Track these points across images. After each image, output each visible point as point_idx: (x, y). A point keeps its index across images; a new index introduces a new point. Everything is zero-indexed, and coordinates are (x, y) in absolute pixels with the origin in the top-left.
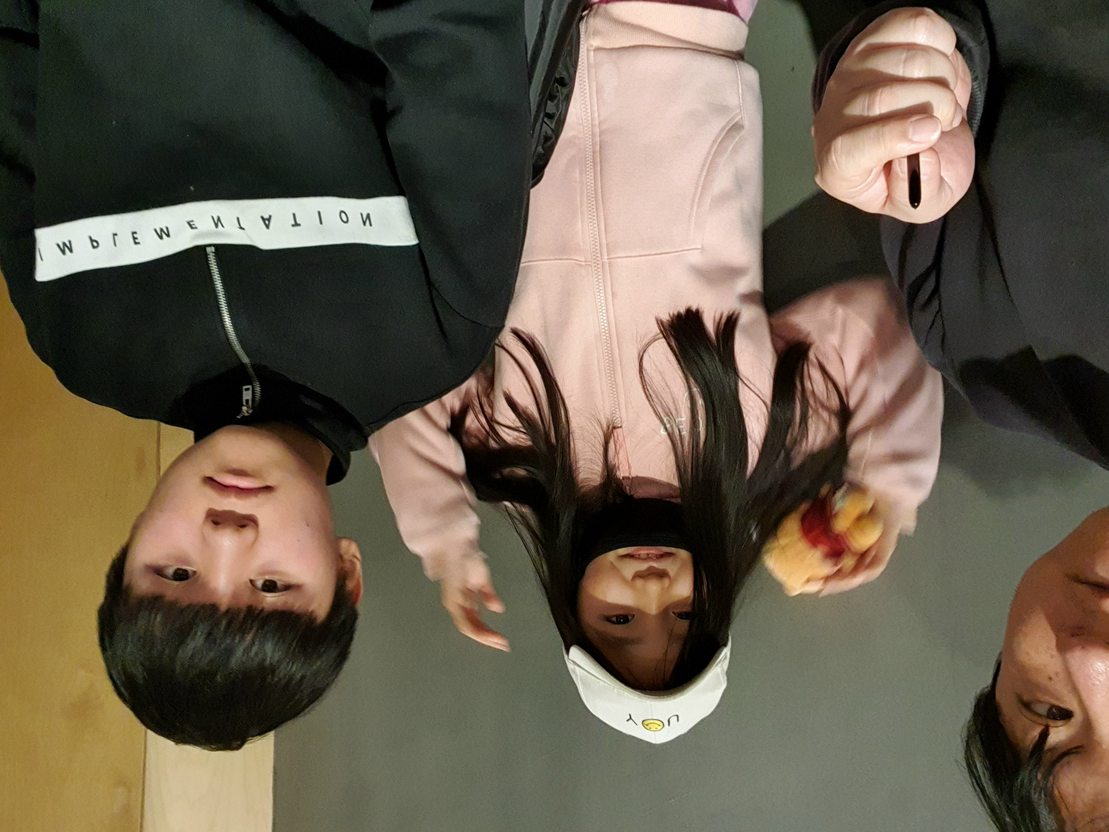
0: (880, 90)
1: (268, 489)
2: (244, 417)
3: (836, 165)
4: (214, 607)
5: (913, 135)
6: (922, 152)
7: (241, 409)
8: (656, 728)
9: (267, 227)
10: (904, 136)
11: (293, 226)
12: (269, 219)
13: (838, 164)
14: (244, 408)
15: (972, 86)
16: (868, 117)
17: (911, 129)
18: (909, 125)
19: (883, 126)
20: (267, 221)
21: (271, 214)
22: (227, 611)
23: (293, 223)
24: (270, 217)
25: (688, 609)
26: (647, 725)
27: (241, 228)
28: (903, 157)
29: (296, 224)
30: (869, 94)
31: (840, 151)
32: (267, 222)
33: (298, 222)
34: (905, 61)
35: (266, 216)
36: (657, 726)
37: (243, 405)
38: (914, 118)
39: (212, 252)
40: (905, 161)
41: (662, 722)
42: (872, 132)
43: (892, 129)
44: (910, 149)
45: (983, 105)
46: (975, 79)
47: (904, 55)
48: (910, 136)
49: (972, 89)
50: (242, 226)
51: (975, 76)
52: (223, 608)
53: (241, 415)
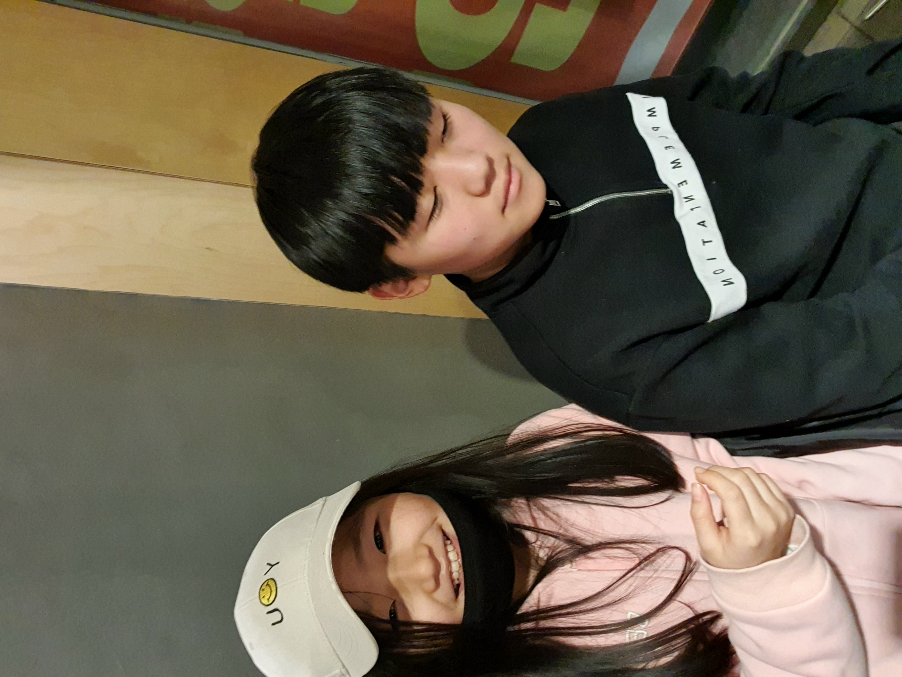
1: (504, 209)
8: (264, 597)
11: (703, 240)
12: (704, 225)
21: (708, 227)
22: (421, 164)
25: (401, 617)
26: (268, 585)
27: (691, 209)
33: (706, 244)
36: (267, 597)
39: (666, 192)
41: (273, 601)
50: (694, 210)
52: (422, 161)
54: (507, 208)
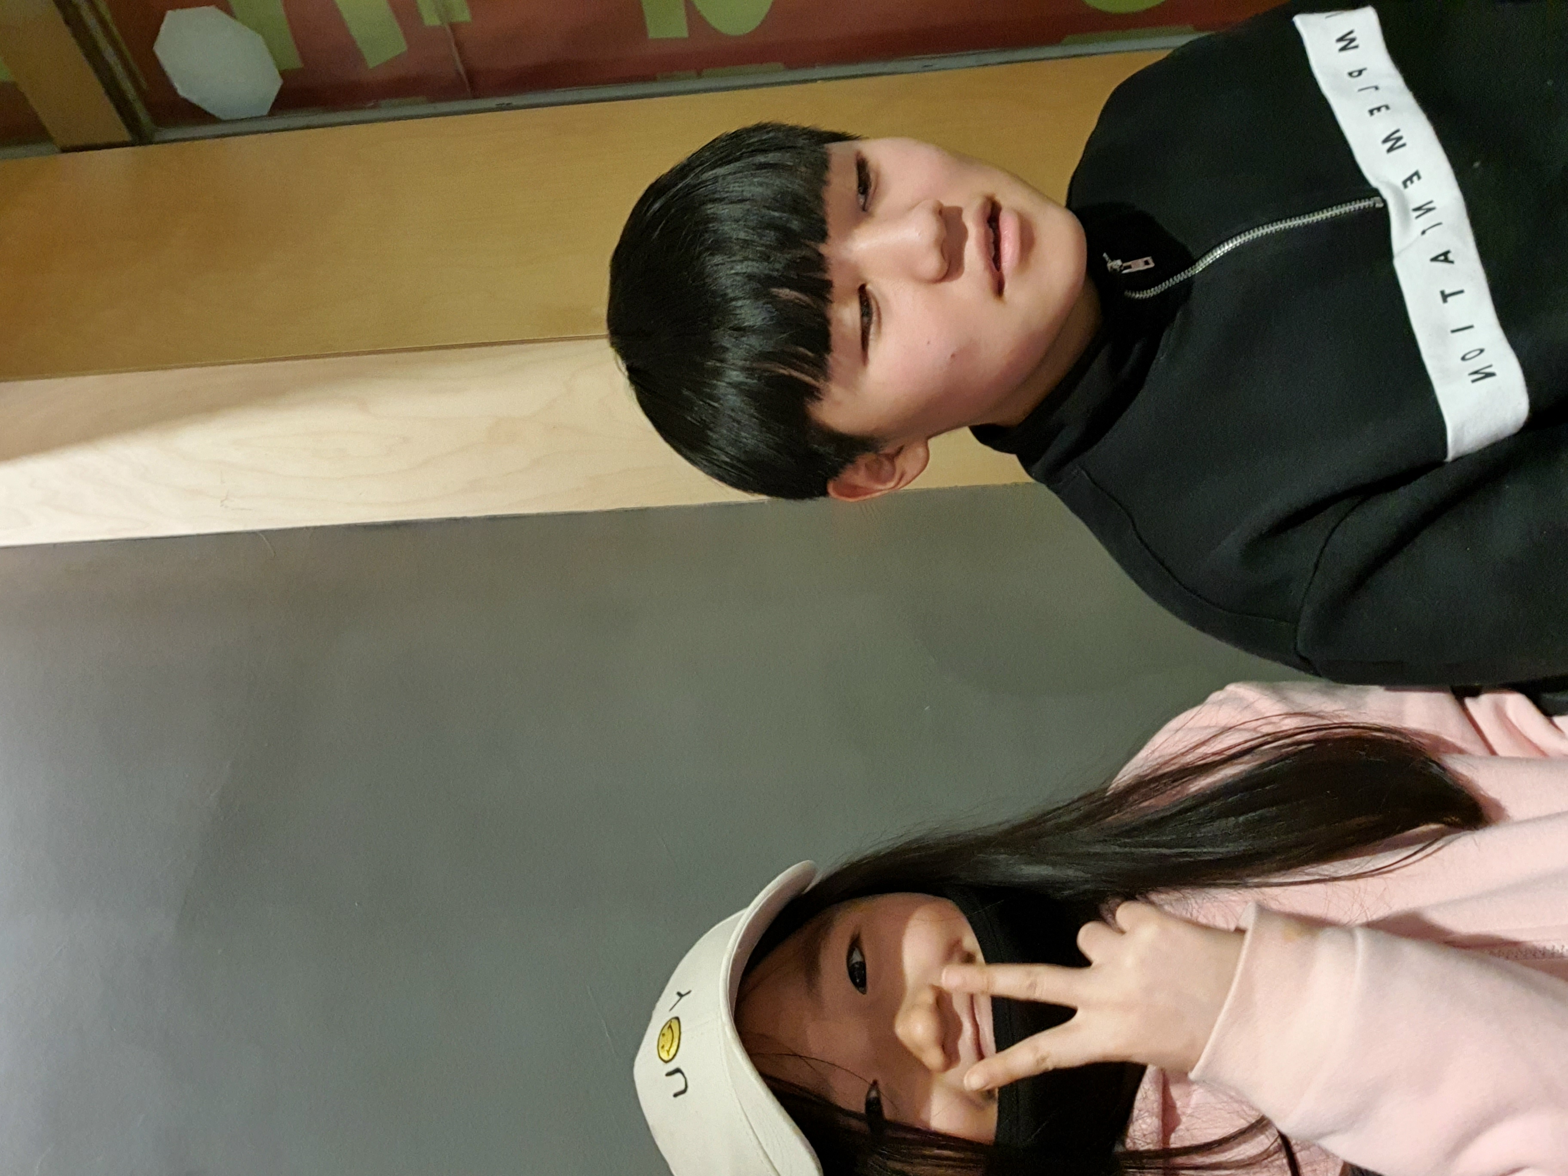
1: (999, 289)
2: (1106, 263)
4: (823, 235)
7: (1117, 259)
8: (663, 1047)
9: (1435, 259)
11: (1442, 293)
12: (1446, 260)
14: (1119, 262)
20: (1444, 257)
21: (1456, 262)
22: (820, 256)
23: (1447, 292)
24: (1452, 262)
26: (670, 1027)
27: (1423, 232)
29: (1445, 297)
32: (1442, 258)
33: (1449, 299)
35: (1451, 257)
36: (666, 1048)
37: (1123, 262)
39: (1374, 204)
41: (675, 1055)
50: (1428, 232)
52: (823, 249)
53: (1107, 258)
54: (1007, 286)
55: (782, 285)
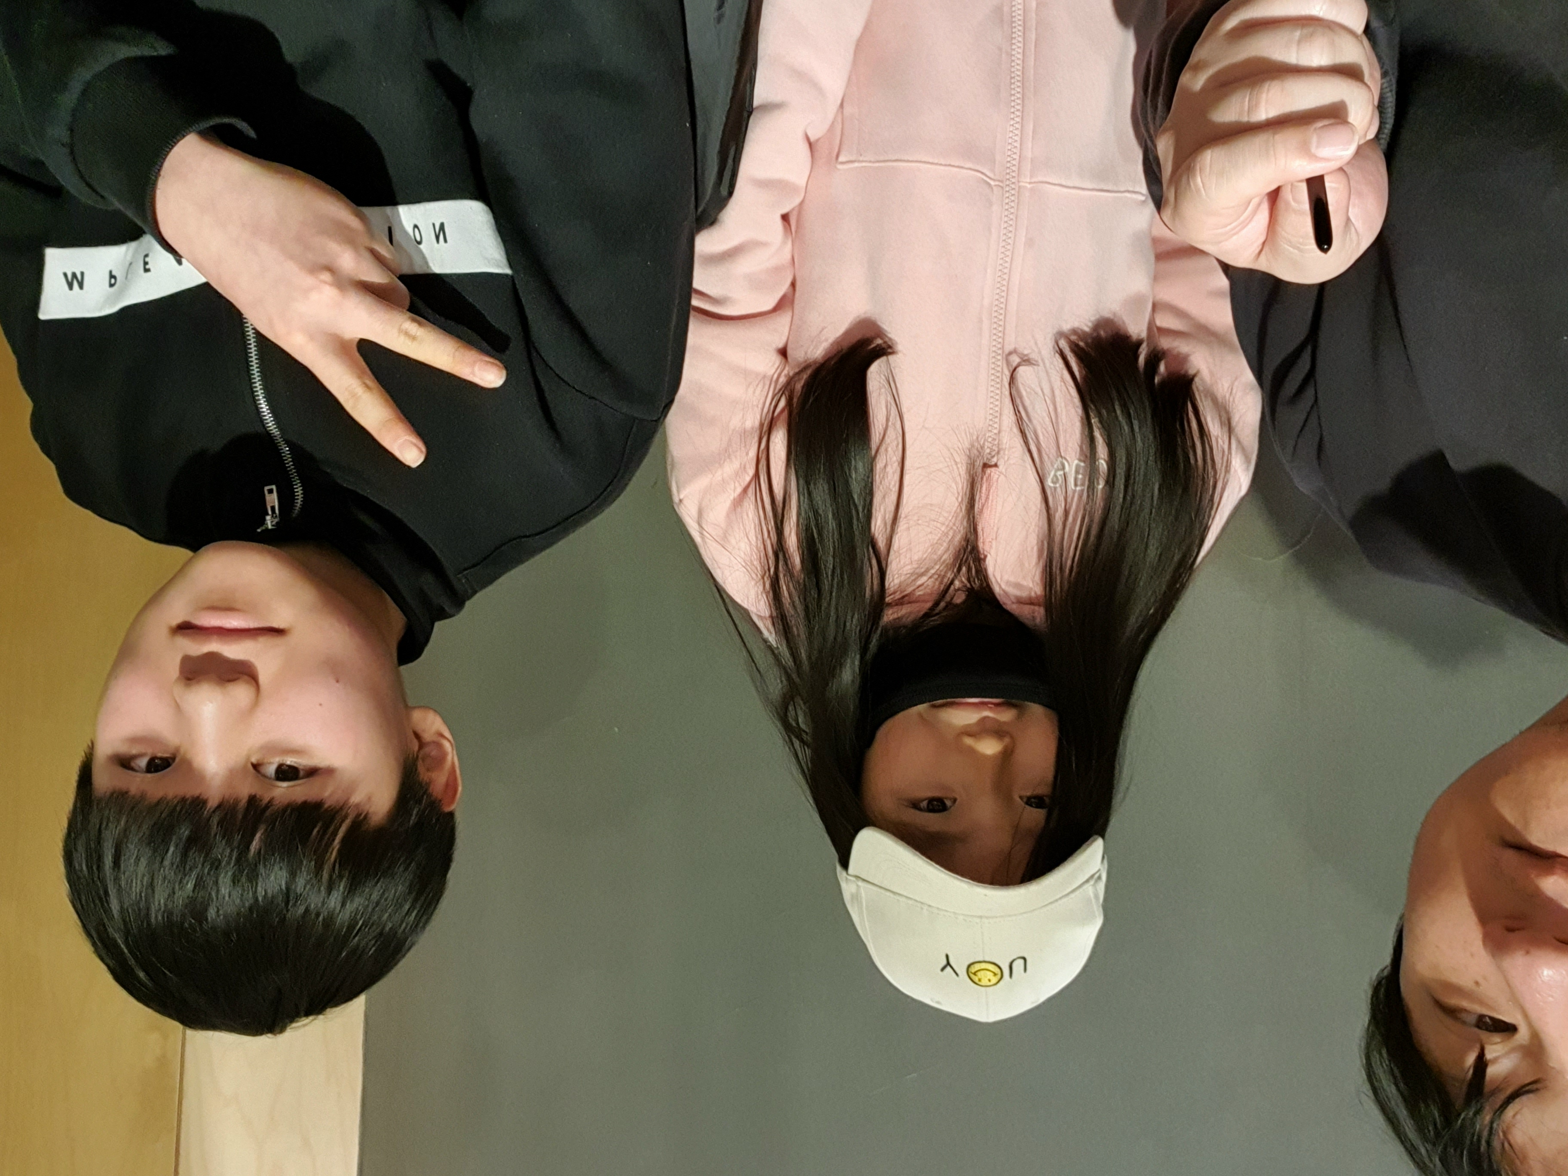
0: (1266, 85)
1: (276, 632)
2: (267, 531)
3: (1202, 189)
5: (1317, 147)
6: (1328, 174)
8: (990, 980)
10: (1305, 150)
13: (1205, 190)
14: (269, 518)
15: (1382, 84)
16: (1248, 122)
17: (1314, 140)
18: (1313, 133)
19: (1274, 134)
26: (975, 974)
28: (1301, 181)
30: (1250, 90)
31: (1208, 169)
34: (1299, 42)
36: (991, 976)
38: (1320, 124)
40: (1304, 187)
41: (1000, 968)
42: (1258, 141)
43: (1288, 138)
44: (1313, 170)
45: (1393, 113)
46: (1384, 75)
47: (1297, 34)
48: (1313, 150)
49: (1382, 89)
51: (1384, 70)
54: (275, 625)
55: (248, 848)
